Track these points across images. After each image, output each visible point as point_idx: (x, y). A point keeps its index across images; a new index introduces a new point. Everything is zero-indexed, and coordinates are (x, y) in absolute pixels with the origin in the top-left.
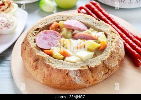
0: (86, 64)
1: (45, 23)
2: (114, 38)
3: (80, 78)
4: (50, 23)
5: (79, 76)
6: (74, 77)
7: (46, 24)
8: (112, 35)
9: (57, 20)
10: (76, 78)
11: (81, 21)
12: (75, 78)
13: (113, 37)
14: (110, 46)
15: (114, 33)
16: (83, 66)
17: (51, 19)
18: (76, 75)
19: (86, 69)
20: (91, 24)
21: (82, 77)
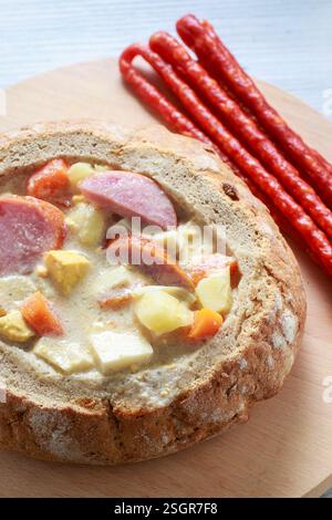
0: (103, 394)
1: (17, 156)
2: (260, 301)
3: (68, 440)
4: (34, 160)
5: (66, 433)
6: (43, 431)
7: (16, 164)
8: (257, 284)
9: (68, 153)
10: (51, 436)
11: (163, 181)
12: (47, 437)
13: (260, 296)
14: (231, 337)
15: (270, 274)
16: (89, 401)
17: (45, 143)
18: (54, 429)
19: (96, 416)
20: (195, 207)
21: (78, 437)
